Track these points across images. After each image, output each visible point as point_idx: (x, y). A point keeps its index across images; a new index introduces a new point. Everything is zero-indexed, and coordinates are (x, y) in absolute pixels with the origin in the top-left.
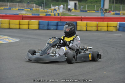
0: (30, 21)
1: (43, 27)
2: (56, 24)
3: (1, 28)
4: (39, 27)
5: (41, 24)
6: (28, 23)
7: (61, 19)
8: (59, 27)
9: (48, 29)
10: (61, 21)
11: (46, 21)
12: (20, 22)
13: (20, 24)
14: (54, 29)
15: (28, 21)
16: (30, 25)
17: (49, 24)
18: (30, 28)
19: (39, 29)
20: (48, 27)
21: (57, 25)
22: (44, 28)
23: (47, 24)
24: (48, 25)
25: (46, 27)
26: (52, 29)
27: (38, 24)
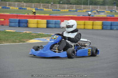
0: (94, 22)
1: (106, 27)
4: (103, 27)
6: (92, 24)
9: (111, 29)
11: (109, 22)
12: (84, 22)
13: (84, 25)
16: (94, 26)
18: (94, 28)
19: (103, 29)
20: (111, 27)
22: (107, 28)
24: (111, 25)
25: (109, 27)
26: (115, 29)
27: (101, 24)
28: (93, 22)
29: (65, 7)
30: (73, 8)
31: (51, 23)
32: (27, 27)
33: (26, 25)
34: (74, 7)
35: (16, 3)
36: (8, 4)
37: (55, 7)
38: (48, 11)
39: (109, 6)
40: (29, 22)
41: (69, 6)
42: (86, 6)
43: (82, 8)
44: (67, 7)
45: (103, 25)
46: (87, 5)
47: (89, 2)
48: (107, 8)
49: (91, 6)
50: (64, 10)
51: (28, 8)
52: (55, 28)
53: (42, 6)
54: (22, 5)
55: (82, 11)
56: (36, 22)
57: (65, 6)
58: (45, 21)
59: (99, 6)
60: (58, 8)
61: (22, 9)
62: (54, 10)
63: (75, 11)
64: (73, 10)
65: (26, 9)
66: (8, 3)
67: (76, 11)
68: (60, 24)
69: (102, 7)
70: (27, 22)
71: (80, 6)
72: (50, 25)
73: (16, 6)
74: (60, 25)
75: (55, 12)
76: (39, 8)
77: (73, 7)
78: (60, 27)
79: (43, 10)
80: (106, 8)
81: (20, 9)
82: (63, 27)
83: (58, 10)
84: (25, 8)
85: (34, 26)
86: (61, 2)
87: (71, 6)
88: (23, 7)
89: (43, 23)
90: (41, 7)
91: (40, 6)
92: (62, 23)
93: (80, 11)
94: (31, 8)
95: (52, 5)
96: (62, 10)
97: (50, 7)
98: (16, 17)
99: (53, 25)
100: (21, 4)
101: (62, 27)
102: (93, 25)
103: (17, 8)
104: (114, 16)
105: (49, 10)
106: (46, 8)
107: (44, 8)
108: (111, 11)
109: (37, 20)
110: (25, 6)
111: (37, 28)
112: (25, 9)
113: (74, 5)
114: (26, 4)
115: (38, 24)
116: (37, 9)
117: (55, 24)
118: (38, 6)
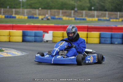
1: (105, 40)
4: (100, 40)
5: (102, 36)
9: (112, 43)
11: (109, 33)
14: (118, 44)
16: (88, 39)
18: (88, 42)
19: (100, 43)
20: (111, 40)
22: (106, 42)
23: (110, 36)
24: (112, 38)
25: (109, 40)
27: (99, 37)
28: (87, 34)
29: (94, 15)
30: (105, 16)
31: (29, 34)
34: (107, 15)
36: (14, 13)
37: (80, 15)
41: (100, 14)
43: (118, 16)
44: (97, 15)
45: (101, 38)
50: (91, 19)
51: (40, 17)
52: (35, 42)
53: (62, 14)
54: (34, 12)
55: (117, 20)
58: (20, 32)
60: (84, 15)
62: (78, 19)
64: (105, 18)
66: (14, 10)
67: (109, 20)
71: (116, 13)
72: (28, 38)
75: (78, 21)
76: (57, 17)
77: (106, 14)
78: (42, 41)
79: (62, 19)
81: (30, 18)
82: (47, 41)
83: (84, 19)
86: (93, 8)
87: (102, 14)
89: (17, 35)
91: (59, 13)
92: (46, 35)
93: (115, 20)
95: (76, 11)
96: (88, 19)
97: (72, 15)
99: (32, 38)
101: (45, 41)
102: (87, 38)
105: (70, 19)
106: (67, 16)
107: (64, 16)
110: (37, 14)
112: (36, 18)
113: (107, 13)
114: (39, 12)
115: (10, 36)
116: (54, 18)
117: (34, 36)
118: (56, 14)
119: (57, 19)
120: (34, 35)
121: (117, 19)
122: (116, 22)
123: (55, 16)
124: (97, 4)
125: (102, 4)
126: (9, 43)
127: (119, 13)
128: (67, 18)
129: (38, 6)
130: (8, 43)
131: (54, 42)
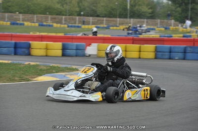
0: (142, 46)
1: (162, 55)
2: (182, 51)
3: (98, 57)
4: (156, 55)
5: (158, 50)
6: (138, 50)
7: (194, 43)
8: (189, 55)
9: (170, 58)
10: (194, 45)
11: (167, 46)
12: (126, 47)
13: (126, 51)
14: (179, 59)
15: (139, 45)
16: (141, 53)
17: (173, 50)
18: (141, 57)
19: (156, 58)
20: (170, 55)
21: (185, 52)
22: (164, 57)
23: (168, 50)
24: (170, 52)
25: (167, 55)
26: (177, 58)
27: (154, 50)
29: (89, 22)
30: (102, 23)
31: (70, 47)
32: (29, 54)
33: (27, 51)
34: (104, 22)
35: (7, 15)
37: (73, 22)
38: (60, 27)
39: (163, 21)
40: (32, 47)
41: (96, 20)
42: (125, 19)
43: (118, 22)
44: (92, 22)
45: (157, 52)
46: (126, 17)
47: (128, 14)
48: (159, 23)
49: (132, 19)
50: (86, 26)
51: (26, 23)
52: (76, 56)
53: (51, 20)
54: (17, 17)
55: (118, 28)
56: (45, 47)
57: (88, 20)
58: (59, 45)
59: (145, 20)
60: (77, 22)
61: (17, 24)
62: (71, 26)
63: (106, 28)
64: (102, 26)
65: (23, 24)
67: (108, 28)
68: (84, 49)
69: (150, 21)
70: (29, 47)
71: (115, 19)
72: (68, 52)
73: (6, 20)
74: (84, 52)
75: (73, 29)
76: (45, 23)
77: (103, 20)
78: (84, 55)
79: (52, 26)
80: (157, 24)
81: (13, 24)
82: (90, 55)
83: (78, 27)
84: (21, 22)
85: (42, 52)
86: (82, 13)
87: (99, 20)
88: (18, 22)
89: (56, 48)
90: (49, 21)
91: (47, 19)
92: (88, 48)
93: (115, 28)
94: (31, 22)
96: (83, 26)
97: (63, 22)
98: (10, 38)
99: (73, 52)
100: (15, 17)
101: (87, 55)
102: (140, 51)
103: (9, 23)
104: (172, 37)
105: (62, 26)
106: (57, 23)
107: (53, 22)
108: (166, 29)
109: (47, 44)
110: (21, 20)
111: (46, 56)
112: (21, 24)
113: (105, 19)
114: (23, 17)
115: (47, 49)
116: (42, 25)
117: (76, 50)
118: (44, 20)
119: (47, 25)
120: (75, 48)
121: (117, 26)
122: (116, 30)
123: (42, 22)
124: (87, 9)
125: (94, 8)
126: (46, 57)
127: (118, 19)
128: (59, 25)
129: (16, 9)
130: (44, 58)
131: (100, 57)
